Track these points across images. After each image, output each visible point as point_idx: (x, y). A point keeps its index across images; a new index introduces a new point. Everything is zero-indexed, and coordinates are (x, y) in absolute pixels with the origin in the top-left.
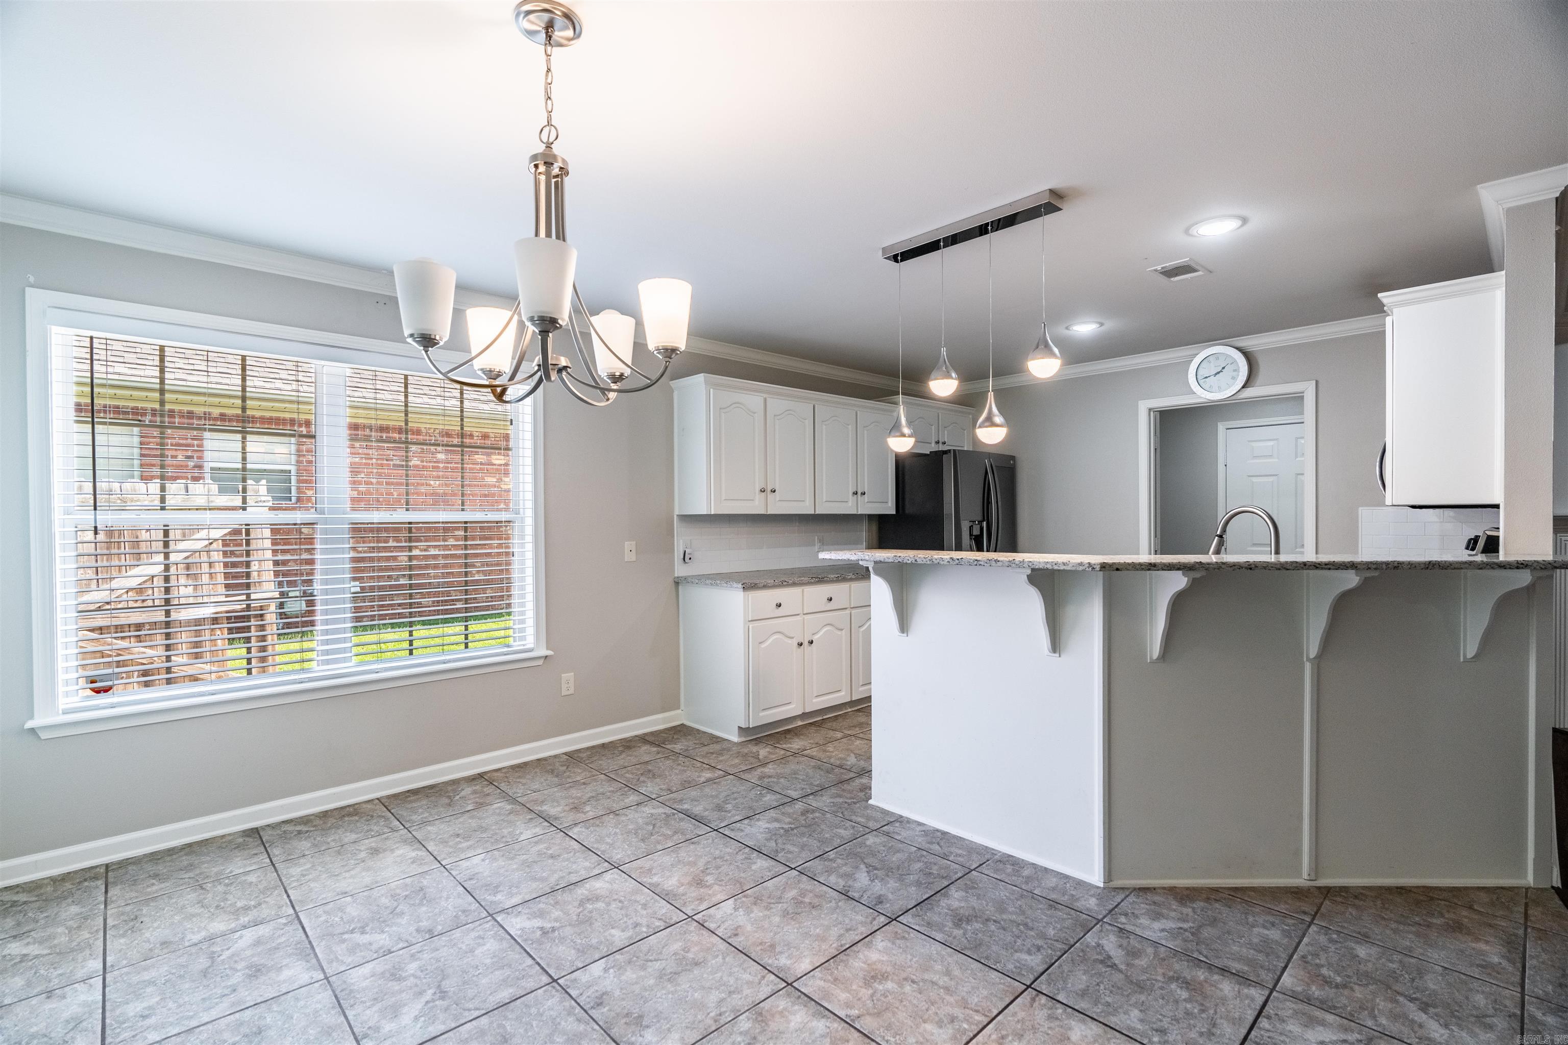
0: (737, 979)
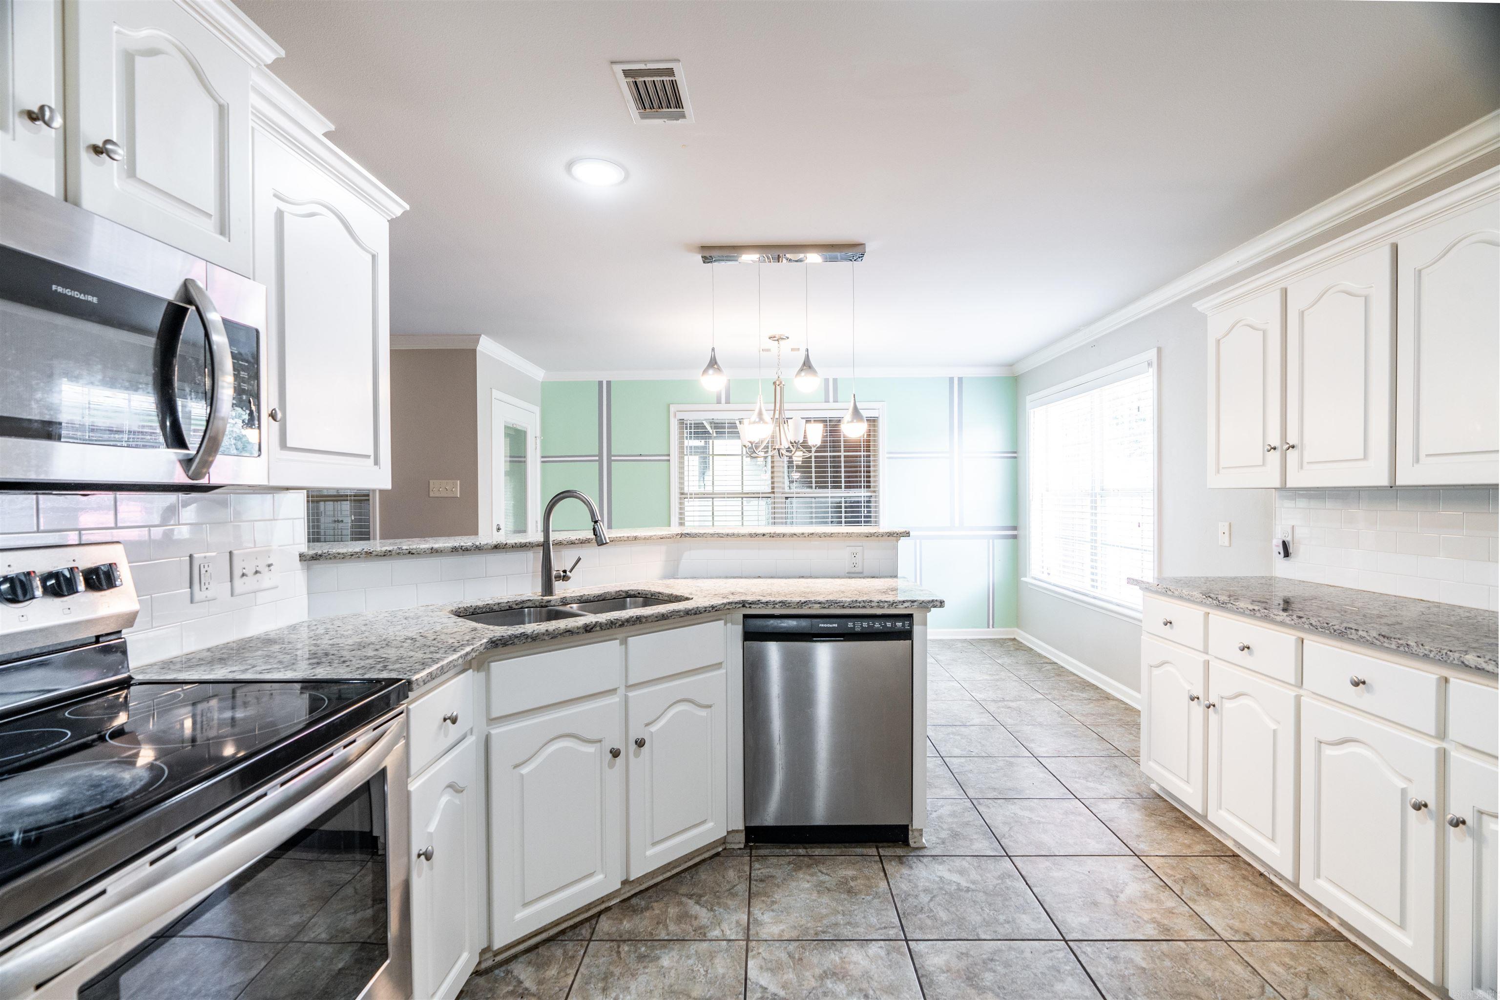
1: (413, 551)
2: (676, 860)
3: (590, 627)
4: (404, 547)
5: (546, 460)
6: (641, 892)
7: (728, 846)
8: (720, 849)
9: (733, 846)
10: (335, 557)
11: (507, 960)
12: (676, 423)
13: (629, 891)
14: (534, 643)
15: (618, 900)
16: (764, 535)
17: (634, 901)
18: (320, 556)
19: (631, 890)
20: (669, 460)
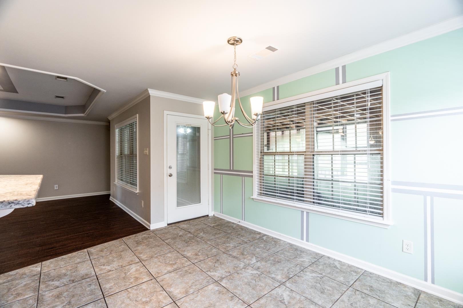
0: (190, 304)
5: (215, 139)
20: (252, 136)
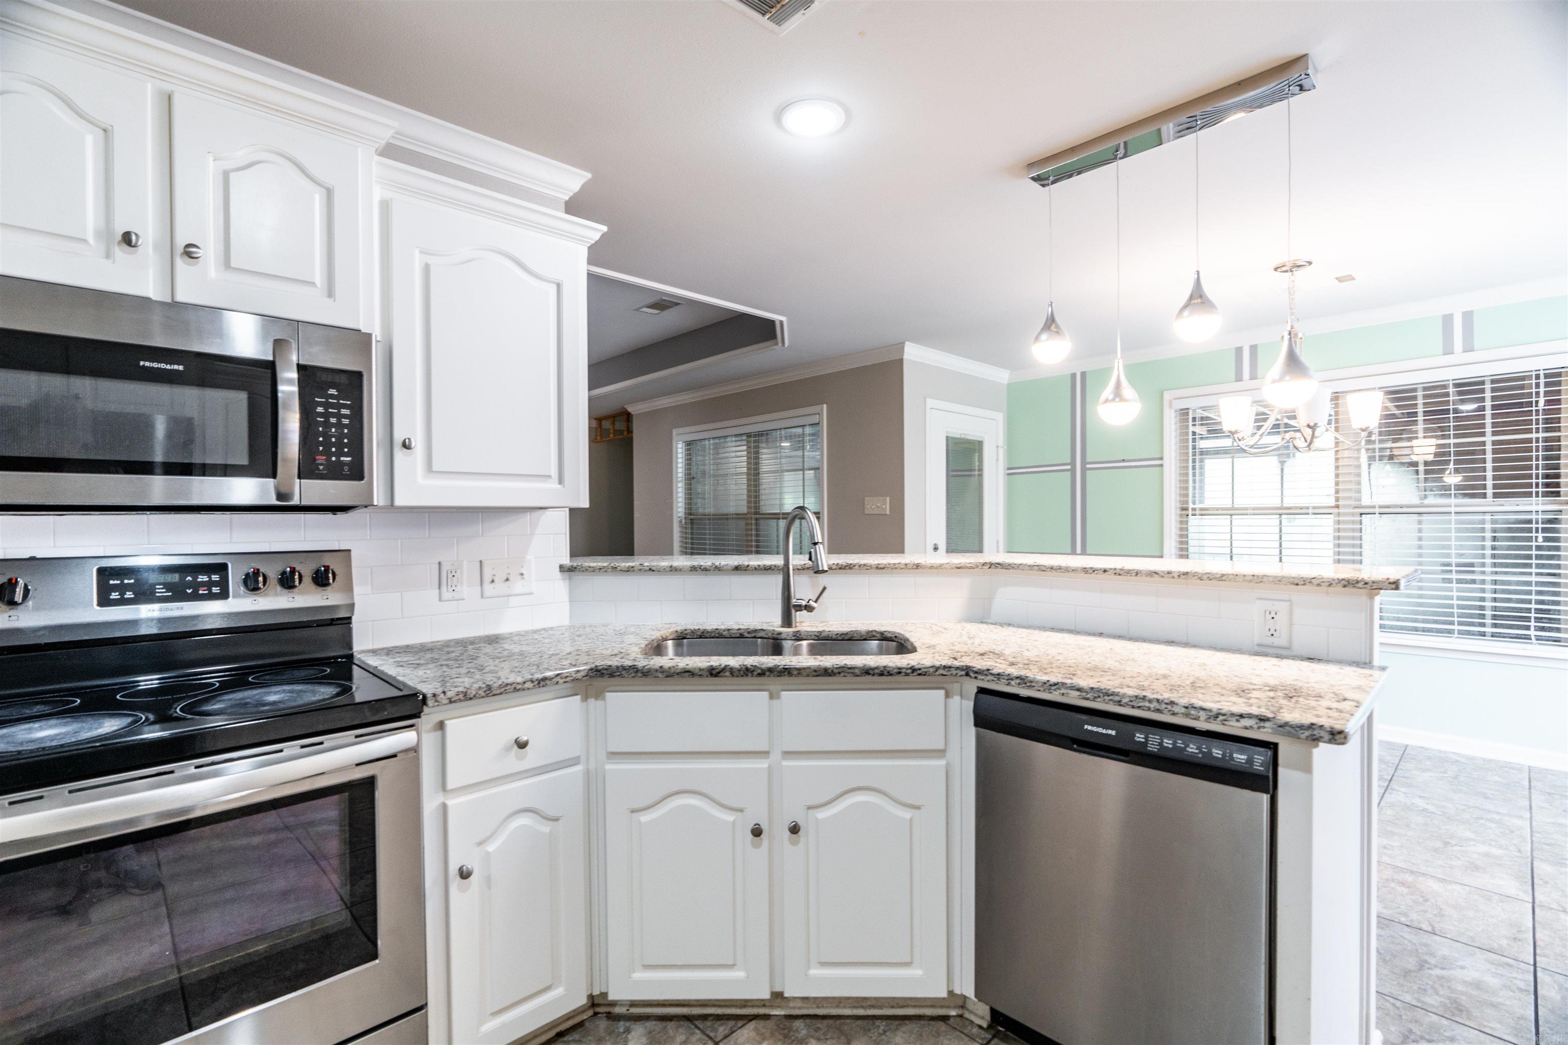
1: (654, 568)
2: (877, 999)
3: (717, 671)
4: (646, 564)
5: (1012, 471)
6: (815, 1017)
7: (967, 1015)
8: (953, 1013)
9: (972, 1018)
10: (587, 570)
11: (641, 1017)
12: (1173, 414)
13: (800, 1008)
14: (644, 679)
15: (783, 1013)
16: (1105, 571)
17: (798, 1024)
18: (575, 568)
19: (804, 1008)
20: (1161, 466)
